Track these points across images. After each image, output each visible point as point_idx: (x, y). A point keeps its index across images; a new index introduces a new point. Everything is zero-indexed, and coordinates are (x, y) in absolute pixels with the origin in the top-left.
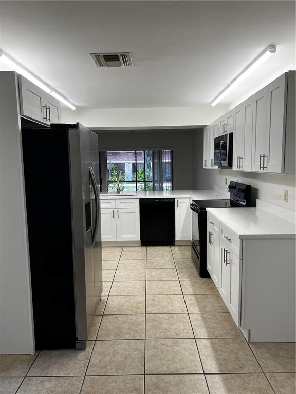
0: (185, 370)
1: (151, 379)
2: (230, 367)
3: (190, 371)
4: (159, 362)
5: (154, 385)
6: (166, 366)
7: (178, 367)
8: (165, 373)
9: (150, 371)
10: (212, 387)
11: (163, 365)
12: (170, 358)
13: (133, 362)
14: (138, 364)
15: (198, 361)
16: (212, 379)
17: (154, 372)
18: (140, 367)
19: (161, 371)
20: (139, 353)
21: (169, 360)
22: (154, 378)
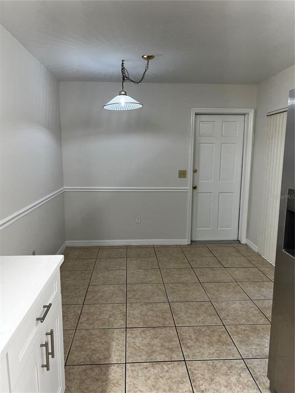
0: (145, 366)
1: (178, 356)
2: (97, 370)
3: (140, 366)
4: (173, 374)
5: (174, 351)
6: (165, 370)
7: (152, 370)
8: (165, 363)
9: (180, 365)
10: (123, 351)
11: (167, 371)
12: (161, 380)
13: (202, 374)
14: (196, 372)
15: (129, 376)
16: (120, 358)
17: (176, 363)
18: (192, 368)
19: (169, 364)
20: (199, 386)
21: (162, 378)
22: (175, 357)
